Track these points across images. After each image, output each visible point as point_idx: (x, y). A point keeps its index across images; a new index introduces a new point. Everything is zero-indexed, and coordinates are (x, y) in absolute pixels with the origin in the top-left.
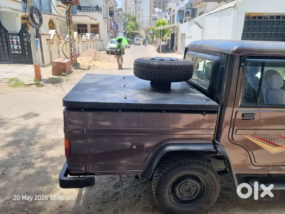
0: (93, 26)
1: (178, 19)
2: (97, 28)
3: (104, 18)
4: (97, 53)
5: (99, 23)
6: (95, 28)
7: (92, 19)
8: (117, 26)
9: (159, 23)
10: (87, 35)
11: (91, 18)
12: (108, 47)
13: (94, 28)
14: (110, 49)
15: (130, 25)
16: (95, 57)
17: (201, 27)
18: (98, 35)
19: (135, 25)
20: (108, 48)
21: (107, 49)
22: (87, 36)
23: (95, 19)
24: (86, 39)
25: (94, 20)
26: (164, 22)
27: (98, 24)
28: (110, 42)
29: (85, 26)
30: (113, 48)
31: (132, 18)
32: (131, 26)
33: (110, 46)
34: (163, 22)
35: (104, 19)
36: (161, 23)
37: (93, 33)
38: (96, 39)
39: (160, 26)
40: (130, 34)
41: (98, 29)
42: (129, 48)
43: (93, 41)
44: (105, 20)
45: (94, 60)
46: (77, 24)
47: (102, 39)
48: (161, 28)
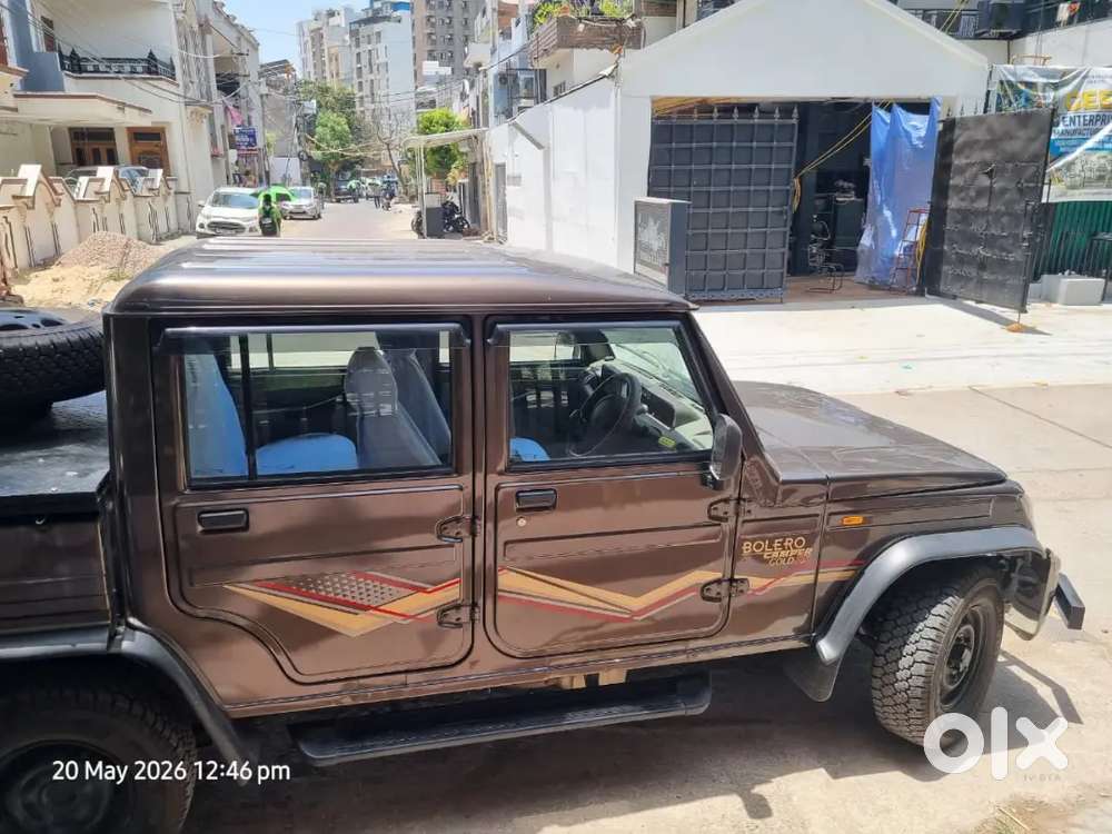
0: (137, 135)
1: (500, 109)
2: (157, 146)
3: (187, 104)
4: (133, 250)
5: (168, 123)
6: (150, 146)
7: (126, 109)
8: (252, 136)
9: (431, 122)
10: (99, 175)
11: (122, 106)
12: (200, 220)
13: (144, 146)
14: (209, 226)
15: (326, 126)
16: (121, 264)
17: (539, 146)
18: (160, 172)
19: (346, 127)
20: (202, 226)
21: (198, 229)
22: (102, 180)
23: (140, 109)
24: (97, 193)
25: (136, 111)
26: (448, 118)
27: (163, 130)
28: (211, 197)
29: (106, 134)
30: (225, 223)
31: (337, 100)
32: (333, 129)
33: (208, 217)
34: (445, 119)
35: (190, 108)
36: (437, 123)
37: (140, 164)
38: (151, 190)
39: (435, 132)
40: (333, 161)
41: (164, 149)
42: (317, 217)
43: (135, 196)
44: (192, 113)
45: (115, 280)
46: (70, 129)
47: (184, 188)
48: (439, 138)
